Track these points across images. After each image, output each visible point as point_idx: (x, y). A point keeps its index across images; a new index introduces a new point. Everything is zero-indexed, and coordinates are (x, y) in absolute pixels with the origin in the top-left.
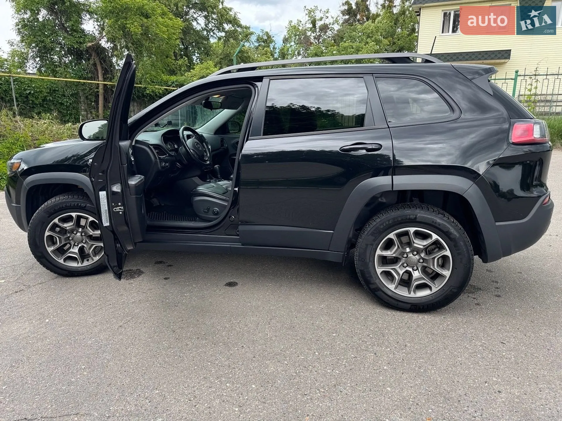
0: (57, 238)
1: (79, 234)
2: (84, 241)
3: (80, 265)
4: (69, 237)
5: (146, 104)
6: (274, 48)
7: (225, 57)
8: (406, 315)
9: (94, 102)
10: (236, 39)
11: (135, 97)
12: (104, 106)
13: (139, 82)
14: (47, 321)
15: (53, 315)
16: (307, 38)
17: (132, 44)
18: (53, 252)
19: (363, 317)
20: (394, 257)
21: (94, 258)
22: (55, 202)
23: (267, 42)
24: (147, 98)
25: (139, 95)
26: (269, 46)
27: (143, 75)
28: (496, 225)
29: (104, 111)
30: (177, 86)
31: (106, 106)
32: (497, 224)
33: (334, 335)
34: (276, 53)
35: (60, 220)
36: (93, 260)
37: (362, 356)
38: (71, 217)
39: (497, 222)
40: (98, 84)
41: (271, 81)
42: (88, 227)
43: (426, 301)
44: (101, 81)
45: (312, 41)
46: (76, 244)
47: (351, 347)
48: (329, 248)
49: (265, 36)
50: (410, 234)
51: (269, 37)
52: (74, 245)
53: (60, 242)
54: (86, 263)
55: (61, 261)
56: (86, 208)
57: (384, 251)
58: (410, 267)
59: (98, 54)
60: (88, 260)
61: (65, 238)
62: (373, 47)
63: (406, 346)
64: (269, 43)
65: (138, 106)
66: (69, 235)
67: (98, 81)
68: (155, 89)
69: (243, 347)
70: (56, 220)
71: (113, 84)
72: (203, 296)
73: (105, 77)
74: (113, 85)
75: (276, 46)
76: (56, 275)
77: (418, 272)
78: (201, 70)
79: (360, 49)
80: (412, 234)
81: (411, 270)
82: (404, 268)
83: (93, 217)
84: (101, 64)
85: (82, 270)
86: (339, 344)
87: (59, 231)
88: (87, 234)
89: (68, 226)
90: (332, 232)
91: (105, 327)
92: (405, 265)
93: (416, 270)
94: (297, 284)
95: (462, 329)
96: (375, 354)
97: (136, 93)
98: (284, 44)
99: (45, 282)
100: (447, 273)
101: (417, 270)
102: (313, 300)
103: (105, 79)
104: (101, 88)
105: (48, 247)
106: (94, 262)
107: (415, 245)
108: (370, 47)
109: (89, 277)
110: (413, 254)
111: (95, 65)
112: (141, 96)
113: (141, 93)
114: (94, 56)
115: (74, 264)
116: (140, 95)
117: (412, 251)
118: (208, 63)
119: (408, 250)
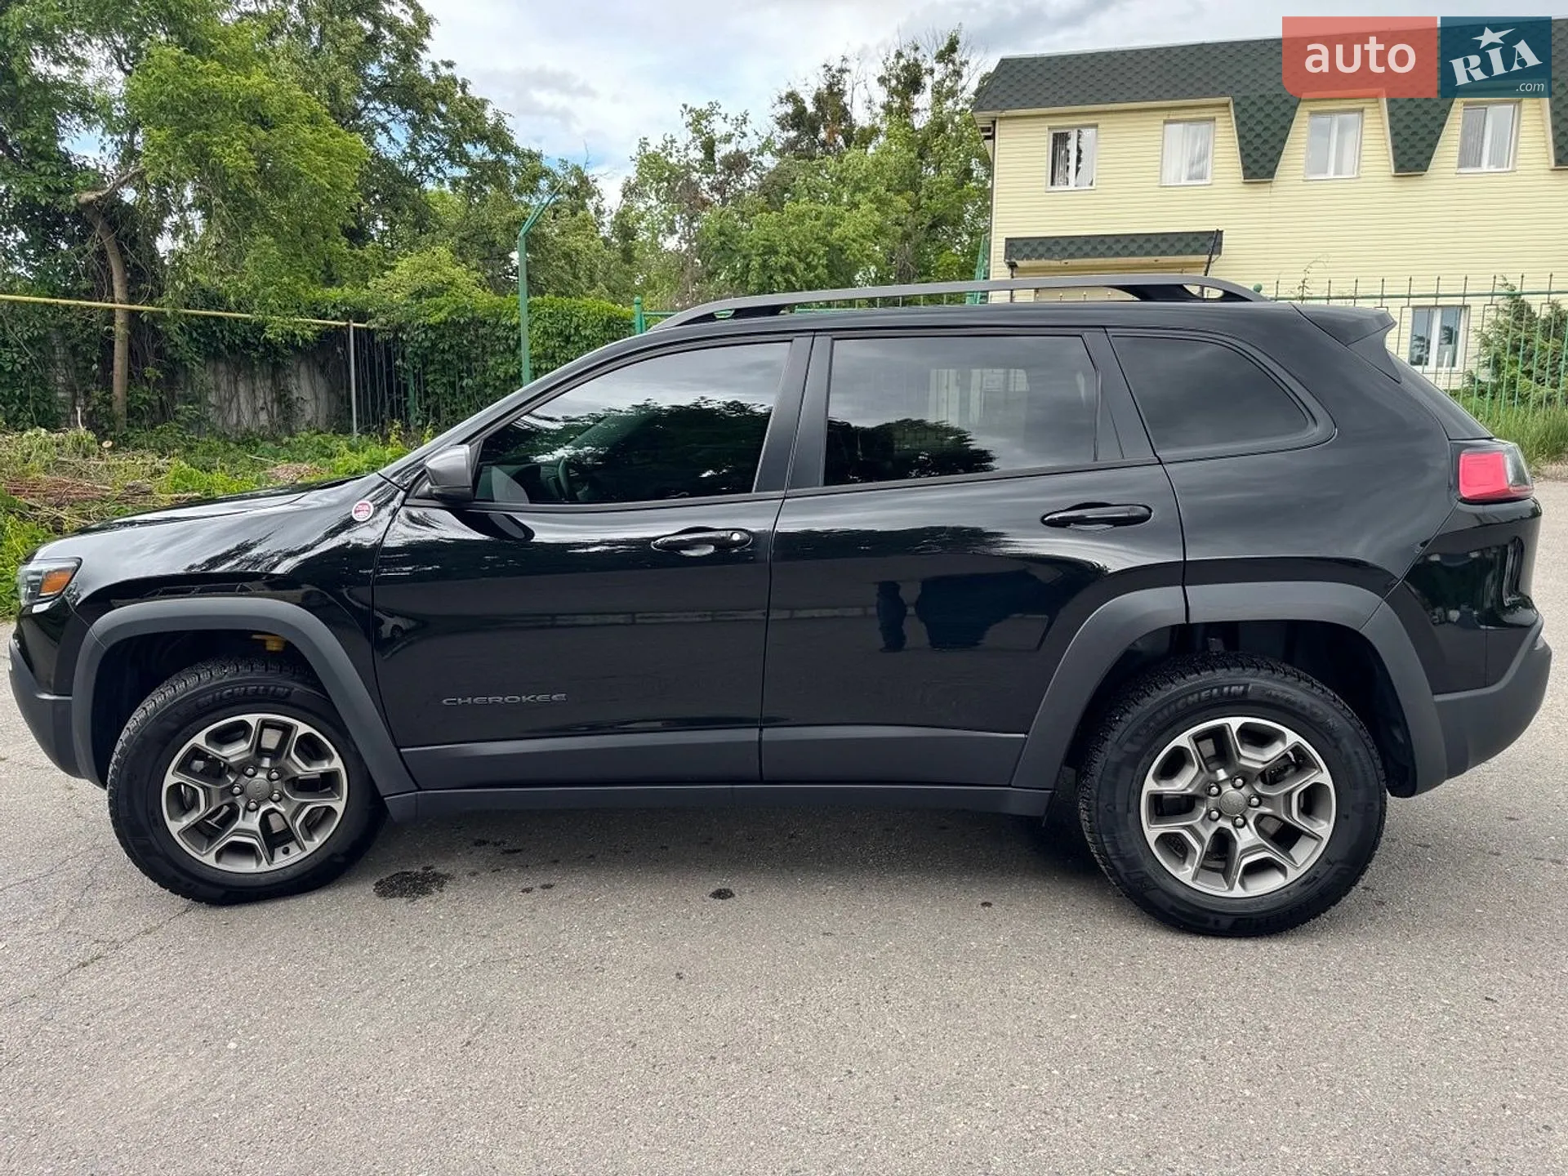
0: (201, 791)
1: (261, 775)
2: (276, 796)
3: (264, 867)
4: (232, 786)
5: (253, 369)
6: (598, 211)
7: (474, 235)
8: (1226, 946)
9: (98, 362)
10: (501, 185)
11: (222, 347)
12: (130, 375)
13: (233, 306)
14: (232, 1045)
15: (242, 1027)
16: (692, 186)
17: (224, 198)
18: (184, 832)
19: (1121, 960)
20: (1188, 796)
21: (306, 843)
22: (198, 685)
23: (577, 194)
24: (256, 350)
25: (234, 341)
26: (583, 207)
27: (255, 288)
28: (1435, 703)
29: (129, 388)
30: (346, 316)
31: (135, 374)
32: (1439, 698)
33: (1074, 1017)
34: (603, 224)
35: (210, 738)
36: (303, 848)
37: (1175, 1069)
38: (245, 726)
39: (1437, 694)
40: (111, 310)
41: (836, 342)
42: (293, 755)
43: (1275, 905)
44: (121, 303)
45: (705, 196)
46: (252, 805)
47: (1133, 1045)
48: (1011, 781)
49: (573, 178)
50: (1229, 733)
51: (584, 181)
52: (247, 809)
53: (208, 803)
54: (281, 861)
55: (209, 859)
56: (292, 699)
57: (1163, 782)
58: (1227, 818)
59: (113, 225)
60: (286, 852)
61: (223, 789)
62: (870, 217)
63: (1266, 1029)
64: (584, 197)
65: (228, 373)
66: (232, 780)
67: (113, 302)
68: (291, 327)
69: (850, 1072)
70: (199, 739)
71: (160, 309)
72: (662, 936)
73: (131, 291)
74: (157, 312)
75: (605, 205)
76: (186, 902)
77: (1248, 831)
78: (416, 272)
79: (838, 221)
80: (1234, 732)
81: (1228, 825)
82: (1213, 823)
83: (308, 724)
84: (123, 253)
85: (269, 883)
86: (1101, 1041)
87: (202, 770)
88: (287, 773)
89: (235, 752)
90: (1023, 736)
91: (423, 1050)
92: (1215, 814)
93: (1242, 827)
94: (902, 883)
95: (1378, 973)
96: (1204, 1058)
97: (224, 337)
98: (625, 202)
99: (160, 926)
100: (1324, 828)
101: (1246, 827)
102: (969, 924)
103: (132, 298)
104: (122, 321)
105: (171, 818)
106: (305, 854)
107: (1243, 762)
108: (863, 216)
109: (291, 901)
110: (1234, 786)
111: (102, 254)
112: (238, 345)
113: (240, 335)
114: (102, 230)
115: (247, 866)
116: (237, 342)
117: (1231, 780)
118: (434, 254)
119: (1222, 774)
